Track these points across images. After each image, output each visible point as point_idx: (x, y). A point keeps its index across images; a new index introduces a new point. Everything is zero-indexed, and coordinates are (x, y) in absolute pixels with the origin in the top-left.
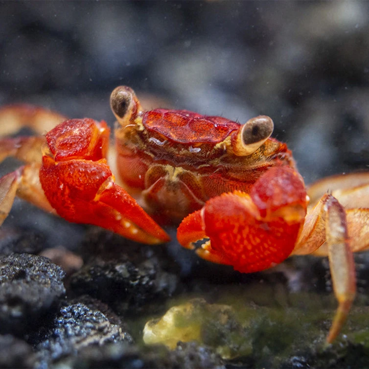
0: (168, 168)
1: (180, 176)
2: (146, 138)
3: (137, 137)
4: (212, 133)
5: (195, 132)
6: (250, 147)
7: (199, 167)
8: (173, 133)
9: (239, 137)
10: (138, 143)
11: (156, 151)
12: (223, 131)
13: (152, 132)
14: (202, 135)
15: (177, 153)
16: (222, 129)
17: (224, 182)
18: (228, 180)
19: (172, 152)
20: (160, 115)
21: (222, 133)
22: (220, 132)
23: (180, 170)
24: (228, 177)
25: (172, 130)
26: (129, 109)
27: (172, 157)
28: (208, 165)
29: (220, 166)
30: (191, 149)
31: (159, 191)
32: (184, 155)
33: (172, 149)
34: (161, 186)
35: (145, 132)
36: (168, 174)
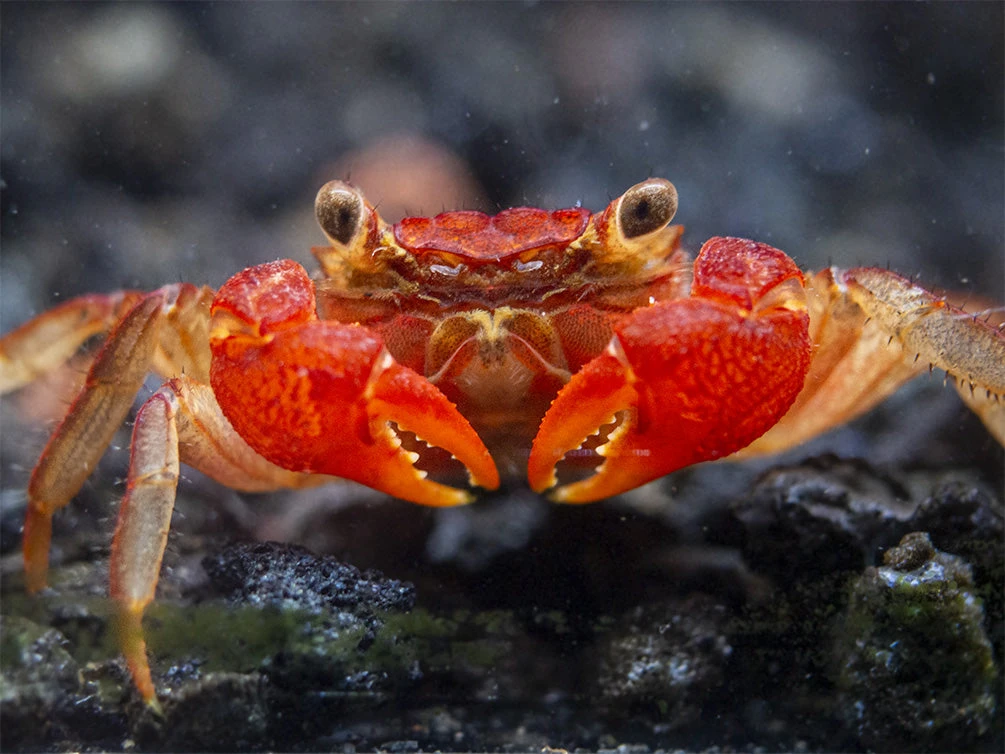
0: (479, 315)
1: (508, 324)
2: (414, 268)
3: (392, 273)
4: (549, 228)
5: (515, 235)
6: (636, 242)
7: (544, 298)
8: (468, 246)
9: (612, 225)
10: (397, 284)
11: (441, 289)
12: (572, 219)
13: (425, 255)
14: (529, 237)
15: (488, 282)
16: (569, 217)
17: (599, 317)
18: (605, 313)
19: (477, 284)
20: (428, 222)
21: (571, 223)
22: (564, 223)
23: (506, 311)
24: (605, 307)
25: (463, 241)
26: (359, 224)
27: (478, 294)
28: (562, 290)
29: (588, 285)
30: (519, 266)
31: (465, 370)
32: (503, 282)
33: (477, 277)
34: (468, 359)
35: (410, 258)
36: (483, 328)
